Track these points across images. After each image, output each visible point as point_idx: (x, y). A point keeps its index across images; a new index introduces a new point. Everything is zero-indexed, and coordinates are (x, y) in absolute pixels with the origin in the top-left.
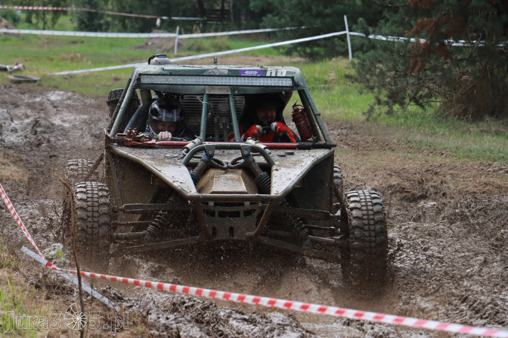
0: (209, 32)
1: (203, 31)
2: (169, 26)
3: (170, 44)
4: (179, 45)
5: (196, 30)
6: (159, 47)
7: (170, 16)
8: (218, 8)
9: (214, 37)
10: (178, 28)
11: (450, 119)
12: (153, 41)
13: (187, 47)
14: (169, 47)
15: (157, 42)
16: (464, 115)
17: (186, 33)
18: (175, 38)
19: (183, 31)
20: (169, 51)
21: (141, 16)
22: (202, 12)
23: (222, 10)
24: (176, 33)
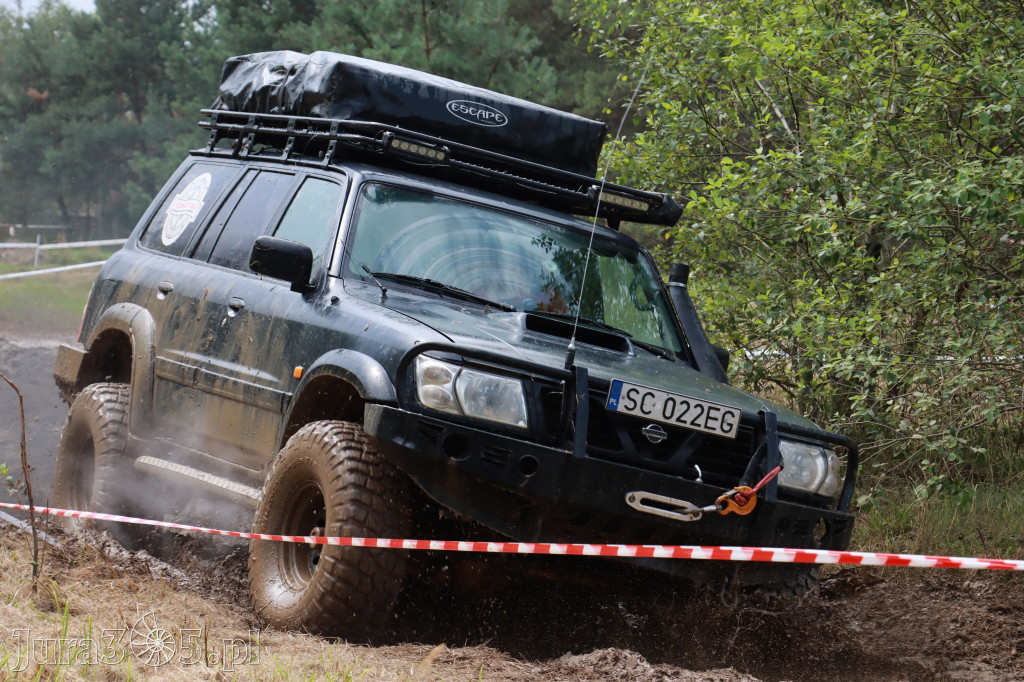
0: (77, 241)
1: (69, 241)
2: (28, 236)
3: (29, 257)
4: (41, 257)
5: (61, 239)
6: (15, 260)
7: (25, 224)
8: (84, 214)
10: (38, 238)
12: (8, 252)
13: (50, 259)
14: (28, 259)
15: (12, 253)
17: (49, 243)
18: (36, 248)
19: (45, 241)
20: (27, 263)
22: (66, 219)
23: (88, 218)
24: (35, 242)
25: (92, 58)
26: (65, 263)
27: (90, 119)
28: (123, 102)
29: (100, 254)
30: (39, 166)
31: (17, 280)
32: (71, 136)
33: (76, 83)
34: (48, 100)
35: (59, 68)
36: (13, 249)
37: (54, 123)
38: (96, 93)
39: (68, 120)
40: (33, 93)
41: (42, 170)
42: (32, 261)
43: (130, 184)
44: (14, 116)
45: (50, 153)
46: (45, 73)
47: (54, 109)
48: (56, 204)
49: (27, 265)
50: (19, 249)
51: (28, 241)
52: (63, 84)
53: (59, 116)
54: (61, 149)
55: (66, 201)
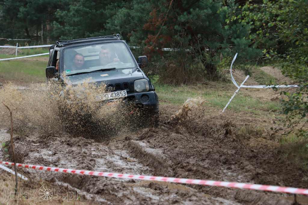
0: (33, 45)
1: (29, 45)
2: (13, 44)
4: (18, 52)
5: (26, 45)
6: (8, 53)
7: (12, 39)
8: (36, 35)
9: (36, 48)
10: (17, 44)
11: (165, 86)
12: (5, 49)
13: (22, 53)
14: (13, 53)
15: (7, 50)
16: (171, 84)
17: (21, 46)
18: (16, 48)
19: (20, 45)
20: (12, 54)
22: (28, 37)
23: (37, 36)
24: (16, 46)
26: (28, 54)
29: (42, 51)
30: (18, 14)
31: (9, 61)
36: (7, 48)
41: (19, 16)
42: (15, 53)
43: (55, 22)
45: (22, 9)
48: (24, 31)
50: (10, 48)
54: (26, 8)
55: (29, 29)
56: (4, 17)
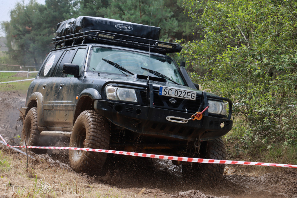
1: (37, 71)
2: (25, 69)
3: (25, 75)
4: (29, 75)
6: (22, 76)
7: (24, 66)
10: (28, 69)
12: (19, 74)
13: (31, 76)
15: (21, 74)
17: (31, 71)
20: (25, 77)
21: (14, 65)
22: (36, 64)
24: (27, 71)
25: (44, 18)
27: (43, 35)
28: (53, 31)
31: (22, 82)
32: (38, 40)
33: (39, 25)
34: (32, 30)
35: (35, 21)
36: (21, 73)
37: (33, 36)
38: (45, 28)
39: (37, 36)
40: (27, 28)
41: (30, 50)
42: (27, 76)
44: (22, 34)
45: (32, 45)
46: (31, 22)
47: (33, 32)
48: (33, 60)
49: (25, 78)
50: (23, 73)
51: (25, 71)
52: (36, 25)
53: (35, 34)
54: (35, 44)
55: (36, 59)
56: (19, 51)
